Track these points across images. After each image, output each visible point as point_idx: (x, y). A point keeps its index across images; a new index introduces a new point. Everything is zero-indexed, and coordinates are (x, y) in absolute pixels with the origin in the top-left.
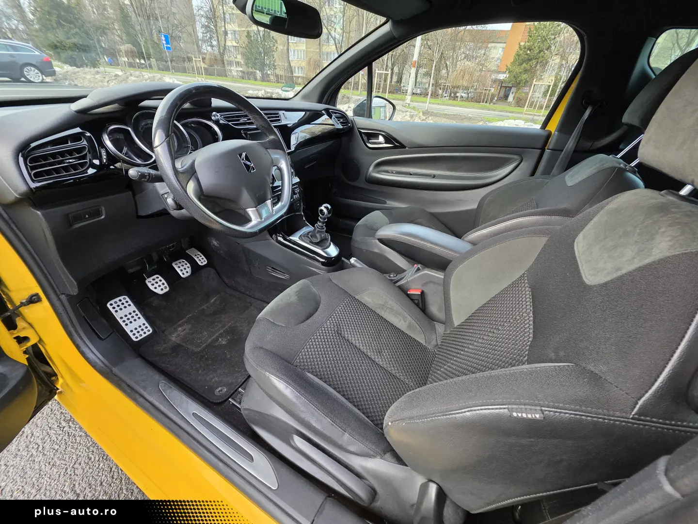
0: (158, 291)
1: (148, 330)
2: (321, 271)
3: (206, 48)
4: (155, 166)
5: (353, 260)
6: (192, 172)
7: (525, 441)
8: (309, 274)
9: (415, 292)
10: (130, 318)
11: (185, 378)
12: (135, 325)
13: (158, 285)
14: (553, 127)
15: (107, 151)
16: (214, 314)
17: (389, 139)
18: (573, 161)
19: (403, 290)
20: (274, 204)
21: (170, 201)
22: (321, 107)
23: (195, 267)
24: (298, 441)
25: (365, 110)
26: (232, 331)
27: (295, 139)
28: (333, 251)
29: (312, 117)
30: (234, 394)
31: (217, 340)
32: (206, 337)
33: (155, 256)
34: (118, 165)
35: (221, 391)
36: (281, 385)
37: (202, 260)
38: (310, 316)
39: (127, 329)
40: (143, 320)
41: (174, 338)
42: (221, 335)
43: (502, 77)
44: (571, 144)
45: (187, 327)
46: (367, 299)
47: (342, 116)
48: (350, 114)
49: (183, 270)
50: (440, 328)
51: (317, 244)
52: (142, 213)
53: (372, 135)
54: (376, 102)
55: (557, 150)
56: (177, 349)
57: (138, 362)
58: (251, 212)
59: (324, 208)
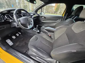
0: (14, 38)
1: (13, 44)
2: (37, 34)
3: (18, 7)
4: (14, 20)
5: (41, 32)
6: (20, 21)
7: (74, 55)
8: (36, 34)
9: (50, 36)
10: (10, 42)
11: (19, 50)
12: (11, 43)
13: (14, 37)
14: (63, 16)
15: (6, 18)
16: (22, 41)
17: (44, 17)
18: (66, 19)
19: (48, 35)
20: (31, 25)
21: (16, 25)
22: (35, 13)
23: (19, 34)
24: (37, 57)
25: (41, 14)
26: (25, 43)
27: (33, 17)
28: (38, 31)
29: (34, 14)
30: (27, 51)
31: (23, 44)
32: (22, 44)
33: (13, 33)
34: (7, 20)
35: (24, 51)
36: (35, 50)
37: (20, 33)
38: (37, 40)
39: (9, 44)
40: (12, 43)
41: (17, 45)
42: (24, 44)
43: (54, 11)
44: (66, 17)
45: (18, 43)
46: (44, 37)
47: (38, 14)
48: (39, 14)
49: (18, 35)
50: (53, 40)
51: (36, 30)
52: (11, 27)
53: (42, 17)
54: (42, 13)
55: (64, 18)
56: (17, 46)
57: (11, 49)
58: (28, 26)
59: (37, 26)
